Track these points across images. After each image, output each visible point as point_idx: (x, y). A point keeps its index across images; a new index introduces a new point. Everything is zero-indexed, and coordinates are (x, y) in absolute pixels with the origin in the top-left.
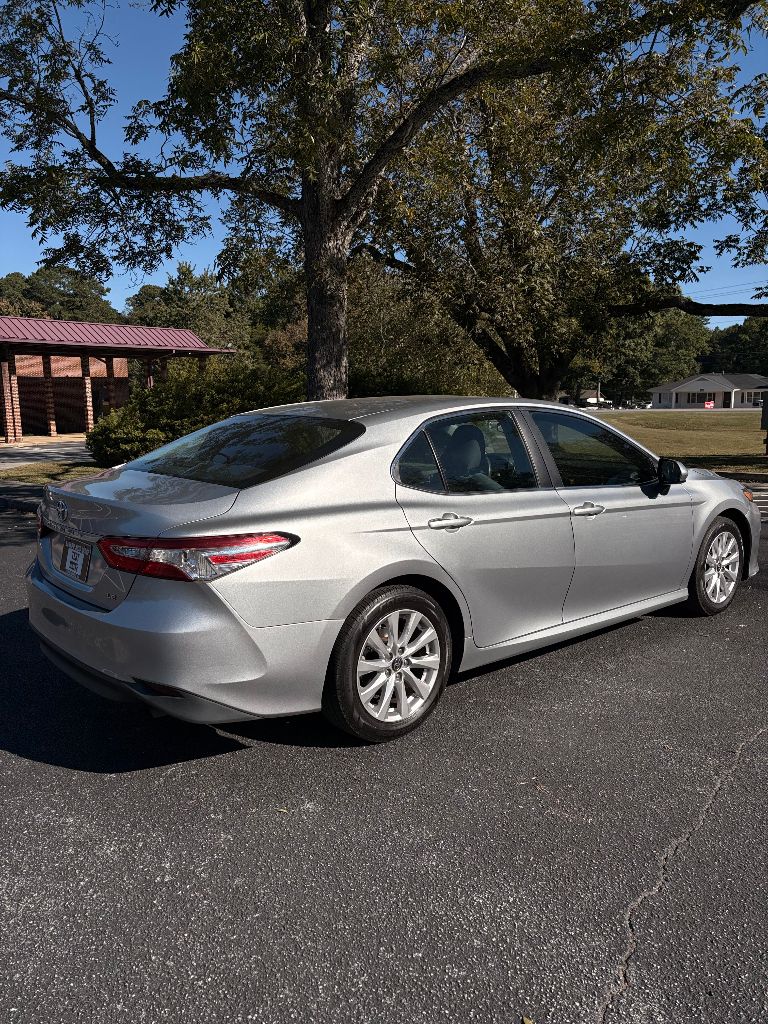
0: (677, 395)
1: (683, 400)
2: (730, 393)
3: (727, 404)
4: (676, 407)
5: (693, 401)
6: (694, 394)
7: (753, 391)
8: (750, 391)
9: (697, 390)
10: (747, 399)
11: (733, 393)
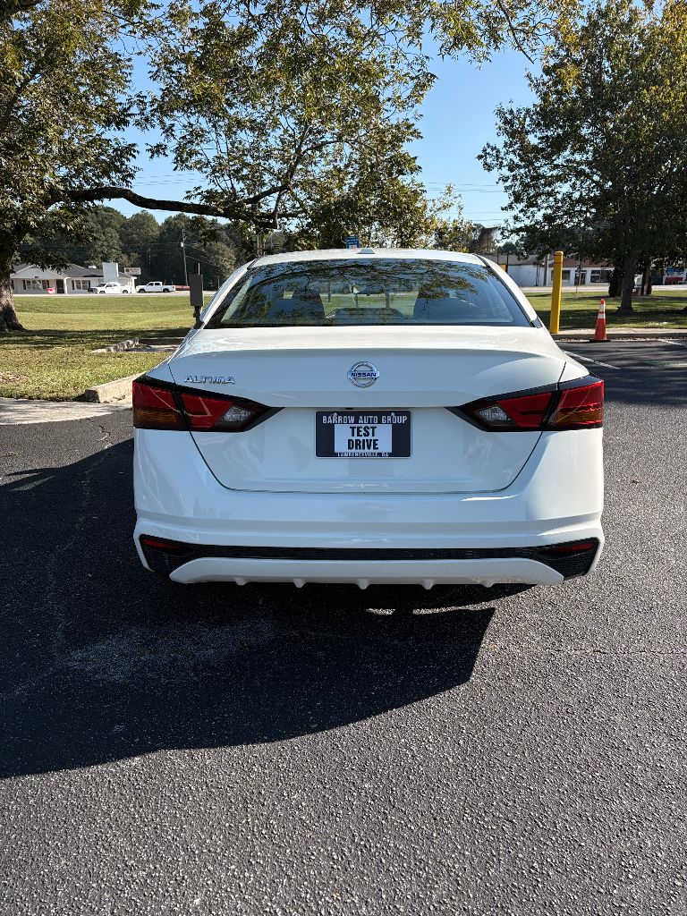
1: (19, 287)
2: (62, 281)
6: (28, 281)
8: (78, 279)
10: (76, 286)
11: (65, 282)
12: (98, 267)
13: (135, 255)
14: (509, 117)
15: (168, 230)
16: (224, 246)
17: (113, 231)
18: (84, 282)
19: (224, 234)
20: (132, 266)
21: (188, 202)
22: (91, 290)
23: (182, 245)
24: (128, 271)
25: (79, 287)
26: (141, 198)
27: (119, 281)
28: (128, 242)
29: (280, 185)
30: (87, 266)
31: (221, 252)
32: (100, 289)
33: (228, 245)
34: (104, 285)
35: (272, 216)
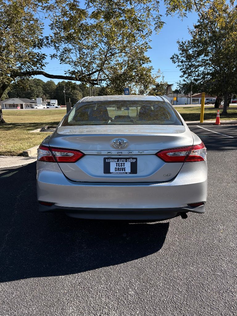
0: (5, 105)
1: (8, 106)
2: (22, 104)
3: (22, 108)
4: (6, 109)
5: (11, 107)
6: (11, 105)
7: (29, 104)
8: (28, 104)
9: (12, 103)
10: (27, 106)
11: (23, 104)
12: (35, 99)
13: (48, 95)
14: (182, 44)
15: (59, 86)
16: (78, 92)
17: (41, 87)
18: (30, 105)
19: (78, 88)
20: (47, 99)
21: (65, 75)
22: (32, 108)
23: (64, 92)
24: (45, 101)
25: (28, 107)
26: (48, 74)
27: (42, 104)
28: (45, 91)
29: (99, 69)
30: (31, 99)
31: (77, 94)
32: (35, 107)
33: (80, 91)
34: (37, 106)
35: (96, 80)
